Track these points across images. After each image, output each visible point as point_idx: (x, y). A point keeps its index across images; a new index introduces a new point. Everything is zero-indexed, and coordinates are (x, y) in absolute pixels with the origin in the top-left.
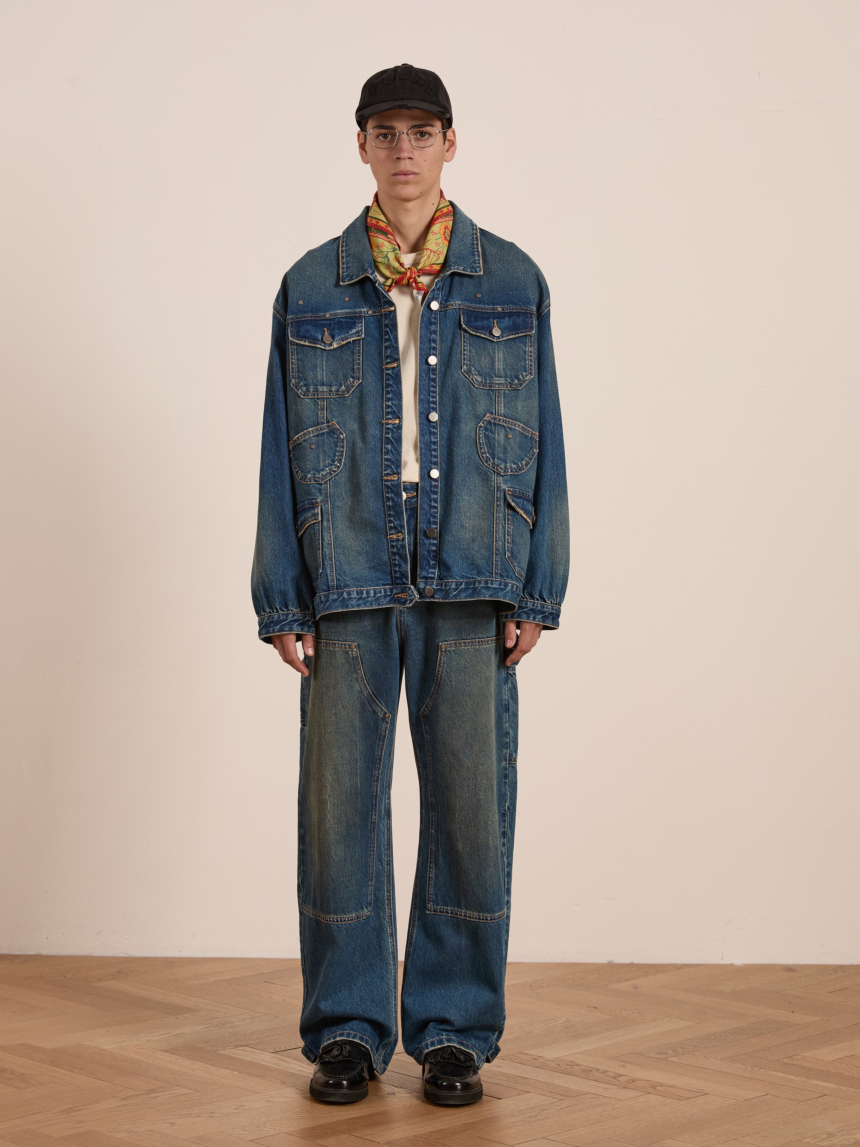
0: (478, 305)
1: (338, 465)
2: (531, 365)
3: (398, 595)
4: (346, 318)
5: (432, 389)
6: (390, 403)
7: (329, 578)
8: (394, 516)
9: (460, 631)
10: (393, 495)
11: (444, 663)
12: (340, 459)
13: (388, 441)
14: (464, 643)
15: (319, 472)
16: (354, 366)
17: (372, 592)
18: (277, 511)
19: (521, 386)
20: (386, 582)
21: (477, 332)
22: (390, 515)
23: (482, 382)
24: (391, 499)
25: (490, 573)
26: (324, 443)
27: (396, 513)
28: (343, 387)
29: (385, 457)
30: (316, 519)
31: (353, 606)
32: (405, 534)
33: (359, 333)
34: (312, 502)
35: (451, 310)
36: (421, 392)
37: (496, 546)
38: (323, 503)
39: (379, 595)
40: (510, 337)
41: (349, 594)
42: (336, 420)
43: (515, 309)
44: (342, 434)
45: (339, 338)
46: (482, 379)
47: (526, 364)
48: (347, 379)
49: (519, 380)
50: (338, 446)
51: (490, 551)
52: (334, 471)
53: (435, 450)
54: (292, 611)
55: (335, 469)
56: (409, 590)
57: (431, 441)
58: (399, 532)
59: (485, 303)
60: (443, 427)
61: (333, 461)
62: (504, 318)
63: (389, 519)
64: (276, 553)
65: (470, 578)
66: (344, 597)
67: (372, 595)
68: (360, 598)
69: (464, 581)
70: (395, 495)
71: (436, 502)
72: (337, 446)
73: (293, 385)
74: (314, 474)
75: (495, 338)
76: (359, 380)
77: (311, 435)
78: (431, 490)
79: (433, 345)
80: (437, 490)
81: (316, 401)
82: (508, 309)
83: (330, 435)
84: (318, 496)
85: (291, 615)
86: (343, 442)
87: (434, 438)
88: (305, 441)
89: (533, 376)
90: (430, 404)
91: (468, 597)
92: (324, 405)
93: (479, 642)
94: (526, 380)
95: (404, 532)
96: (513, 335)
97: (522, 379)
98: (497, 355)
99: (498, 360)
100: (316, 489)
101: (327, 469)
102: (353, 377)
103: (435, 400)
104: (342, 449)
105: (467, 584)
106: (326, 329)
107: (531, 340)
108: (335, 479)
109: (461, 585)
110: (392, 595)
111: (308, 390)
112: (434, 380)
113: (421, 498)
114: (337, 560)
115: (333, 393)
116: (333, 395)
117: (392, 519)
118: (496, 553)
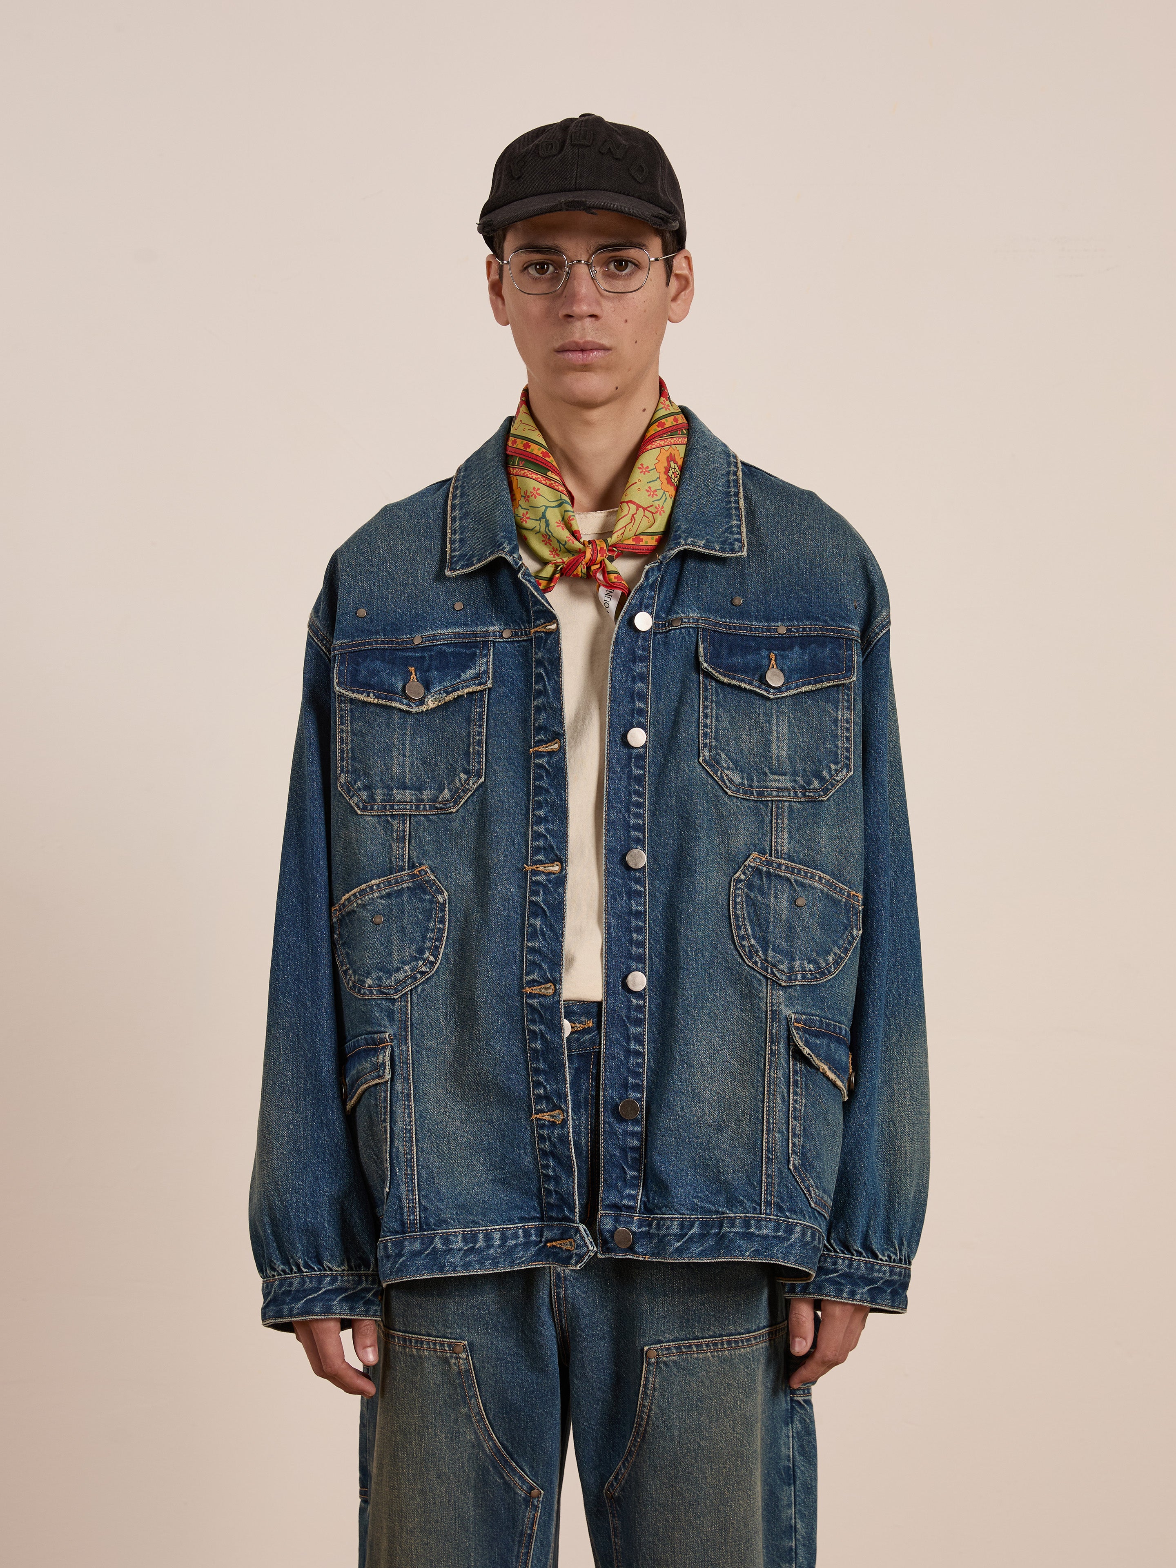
0: (735, 621)
1: (432, 958)
2: (848, 750)
3: (554, 1243)
4: (455, 645)
5: (635, 798)
6: (541, 829)
7: (405, 1204)
8: (545, 1072)
9: (688, 1320)
10: (543, 1027)
11: (654, 1388)
12: (436, 946)
13: (536, 910)
14: (697, 1346)
15: (389, 973)
16: (469, 747)
17: (497, 1235)
18: (301, 1055)
19: (825, 794)
20: (529, 1214)
21: (734, 679)
22: (537, 1071)
23: (742, 784)
24: (539, 1036)
25: (756, 1201)
26: (403, 912)
27: (549, 1067)
28: (446, 791)
29: (529, 944)
30: (379, 1077)
31: (455, 1267)
32: (567, 1112)
33: (482, 678)
34: (373, 1039)
35: (678, 631)
36: (612, 805)
37: (768, 1142)
38: (396, 1041)
39: (513, 1242)
40: (804, 689)
41: (447, 1240)
42: (429, 862)
43: (816, 630)
44: (442, 893)
45: (440, 688)
46: (742, 778)
47: (837, 747)
48: (455, 775)
49: (822, 780)
50: (432, 918)
51: (755, 1154)
52: (423, 973)
53: (639, 930)
54: (331, 1270)
55: (424, 969)
56: (576, 1235)
57: (630, 910)
58: (556, 1107)
59: (751, 616)
60: (659, 880)
61: (421, 951)
62: (791, 648)
63: (535, 1078)
64: (298, 1144)
65: (711, 1212)
66: (434, 1248)
67: (497, 1242)
68: (471, 1250)
69: (698, 1218)
70: (547, 1026)
71: (641, 1042)
72: (429, 919)
73: (342, 786)
74: (380, 979)
75: (772, 691)
76: (479, 777)
77: (376, 895)
78: (628, 1017)
79: (638, 704)
80: (641, 1016)
81: (388, 821)
82: (801, 630)
83: (415, 894)
84: (385, 1027)
85: (329, 1279)
86: (443, 911)
87: (637, 905)
88: (363, 906)
89: (852, 773)
90: (630, 832)
91: (706, 1255)
92: (404, 831)
93: (729, 1343)
94: (838, 781)
95: (565, 1108)
96: (809, 684)
97: (828, 778)
98: (775, 728)
99: (778, 737)
100: (382, 1012)
101: (407, 968)
102: (467, 772)
103: (641, 822)
104: (441, 926)
105: (704, 1224)
106: (412, 669)
107: (848, 695)
108: (423, 990)
109: (692, 1226)
110: (541, 1241)
111: (372, 799)
112: (640, 780)
113: (606, 1033)
114: (423, 1166)
115: (425, 806)
116: (425, 809)
117: (541, 1078)
118: (768, 1158)
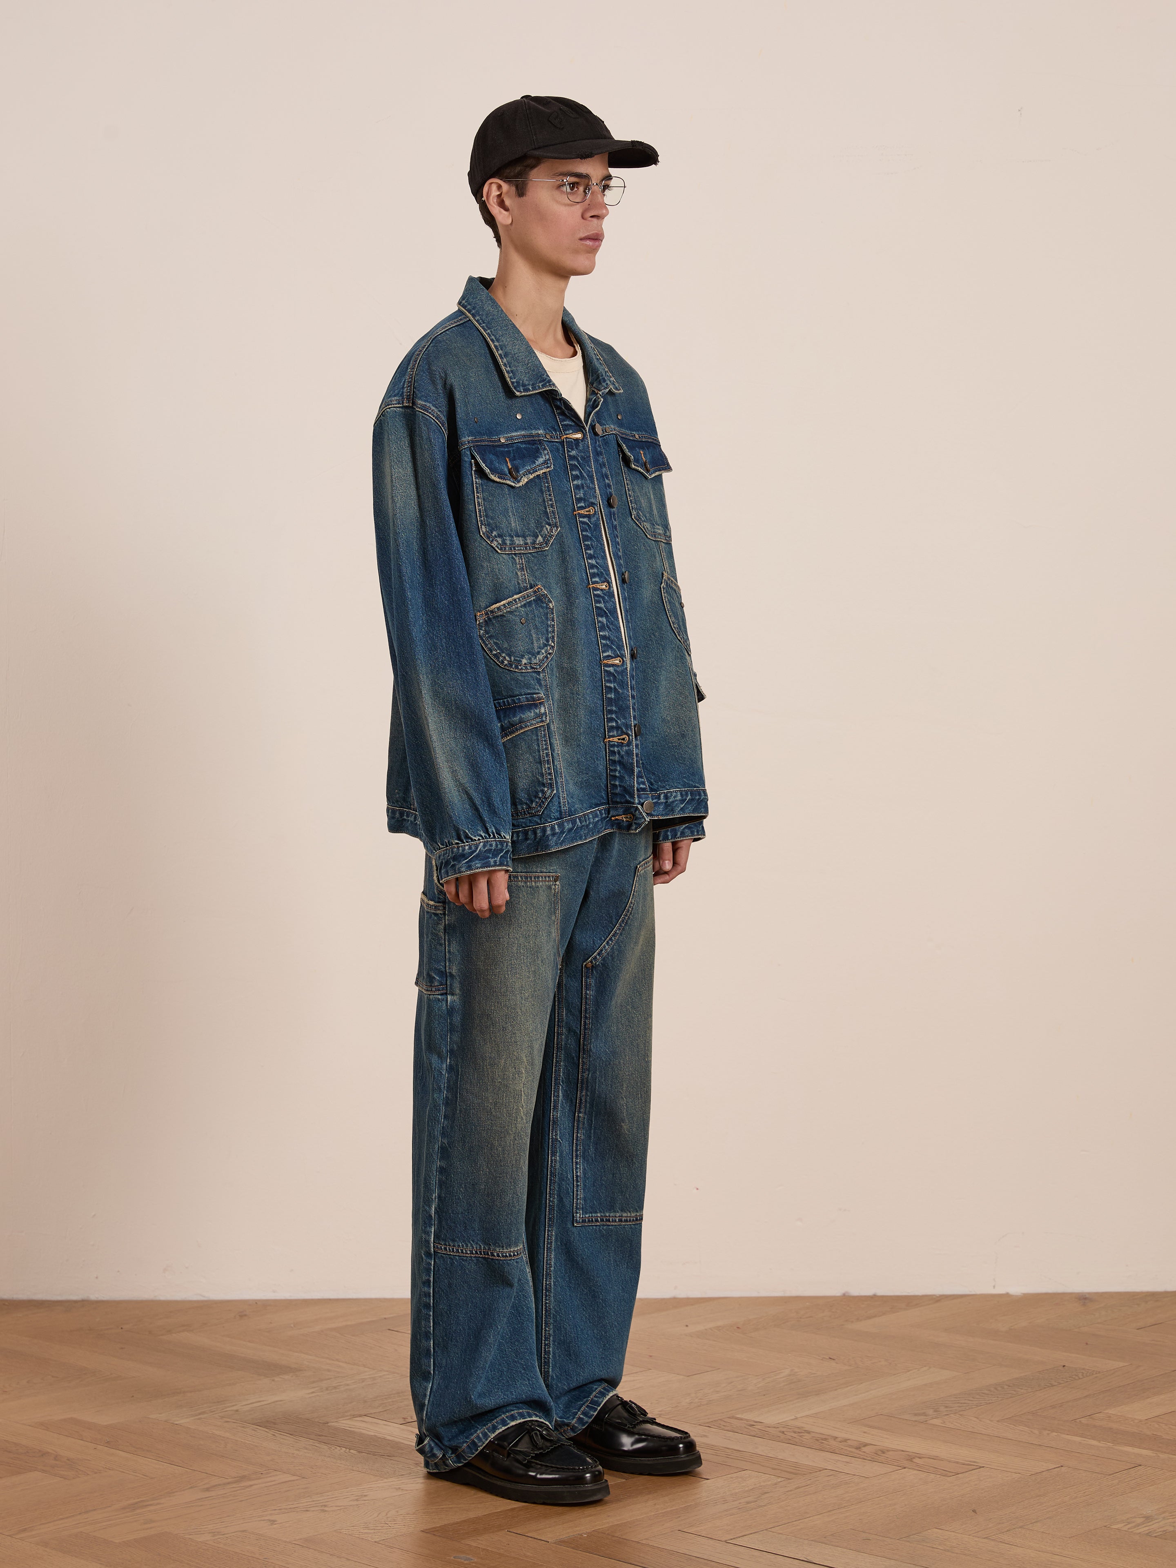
1: (553, 644)
3: (617, 817)
4: (524, 442)
5: (617, 540)
6: (593, 562)
7: (562, 800)
8: (616, 712)
10: (616, 685)
13: (601, 612)
15: (534, 655)
16: (546, 509)
17: (591, 816)
20: (600, 800)
22: (611, 712)
23: (651, 530)
24: (613, 690)
26: (535, 616)
27: (619, 709)
28: (540, 537)
29: (601, 634)
30: (542, 721)
32: (632, 736)
33: (547, 463)
34: (533, 698)
35: (609, 436)
38: (546, 699)
39: (597, 819)
42: (540, 582)
44: (550, 602)
45: (525, 470)
46: (650, 527)
48: (542, 527)
50: (548, 618)
52: (550, 654)
56: (636, 811)
57: (627, 609)
58: (623, 733)
62: (644, 448)
63: (609, 716)
66: (578, 825)
67: (591, 820)
68: (587, 826)
70: (618, 684)
73: (483, 534)
74: (530, 659)
76: (557, 528)
77: (519, 605)
79: (607, 481)
81: (513, 558)
82: (644, 437)
83: (538, 604)
84: (540, 690)
86: (553, 613)
87: (629, 606)
88: (510, 612)
92: (522, 564)
95: (630, 733)
98: (651, 496)
100: (534, 680)
101: (543, 651)
102: (549, 525)
104: (553, 623)
105: (692, 793)
106: (507, 459)
108: (551, 665)
109: (687, 795)
111: (504, 543)
114: (564, 776)
115: (529, 547)
116: (530, 549)
117: (613, 716)
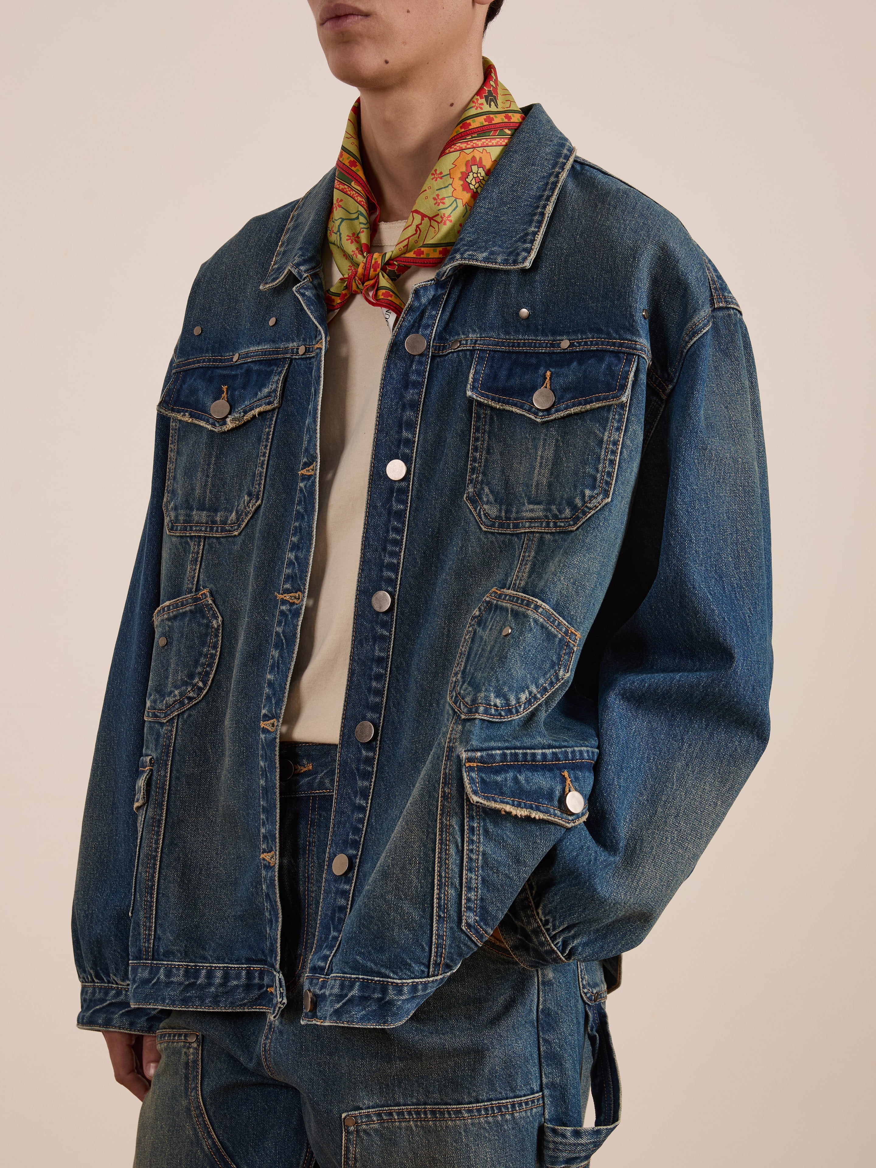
0: (520, 337)
1: (201, 684)
2: (609, 474)
3: (271, 989)
4: (261, 362)
5: (392, 535)
6: (293, 556)
7: (142, 931)
8: (267, 812)
9: (388, 1085)
11: (355, 1158)
12: (206, 672)
13: (278, 641)
15: (164, 697)
16: (255, 468)
17: (220, 974)
19: (575, 524)
20: (258, 955)
21: (508, 403)
22: (263, 809)
25: (424, 964)
26: (182, 636)
28: (234, 513)
29: (269, 677)
31: (174, 1001)
32: (276, 854)
33: (271, 396)
34: (143, 762)
35: (455, 354)
36: (369, 544)
37: (439, 899)
38: (156, 766)
39: (235, 983)
40: (572, 411)
41: (170, 973)
42: (212, 586)
43: (597, 344)
44: (217, 619)
45: (241, 406)
47: (597, 471)
48: (242, 497)
49: (574, 508)
50: (207, 643)
51: (424, 911)
52: (190, 699)
53: (379, 677)
55: (191, 694)
58: (270, 849)
59: (534, 330)
61: (191, 676)
62: (569, 363)
65: (372, 973)
66: (159, 978)
67: (219, 980)
68: (193, 985)
69: (358, 978)
71: (365, 797)
72: (204, 644)
73: (165, 506)
75: (539, 414)
76: (257, 500)
77: (166, 616)
78: (358, 769)
79: (406, 434)
80: (369, 769)
81: (187, 542)
82: (583, 343)
83: (195, 618)
84: (153, 750)
86: (217, 636)
87: (381, 651)
88: (157, 627)
89: (610, 499)
90: (383, 572)
92: (198, 553)
94: (590, 509)
95: (275, 850)
96: (580, 404)
97: (580, 505)
98: (540, 453)
99: (541, 463)
100: (152, 735)
102: (250, 494)
103: (396, 562)
104: (214, 652)
105: (365, 985)
106: (225, 388)
107: (620, 414)
108: (190, 716)
109: (351, 987)
110: (262, 985)
112: (400, 516)
113: (338, 785)
114: (163, 894)
115: (216, 528)
117: (264, 817)
118: (439, 916)
